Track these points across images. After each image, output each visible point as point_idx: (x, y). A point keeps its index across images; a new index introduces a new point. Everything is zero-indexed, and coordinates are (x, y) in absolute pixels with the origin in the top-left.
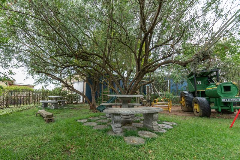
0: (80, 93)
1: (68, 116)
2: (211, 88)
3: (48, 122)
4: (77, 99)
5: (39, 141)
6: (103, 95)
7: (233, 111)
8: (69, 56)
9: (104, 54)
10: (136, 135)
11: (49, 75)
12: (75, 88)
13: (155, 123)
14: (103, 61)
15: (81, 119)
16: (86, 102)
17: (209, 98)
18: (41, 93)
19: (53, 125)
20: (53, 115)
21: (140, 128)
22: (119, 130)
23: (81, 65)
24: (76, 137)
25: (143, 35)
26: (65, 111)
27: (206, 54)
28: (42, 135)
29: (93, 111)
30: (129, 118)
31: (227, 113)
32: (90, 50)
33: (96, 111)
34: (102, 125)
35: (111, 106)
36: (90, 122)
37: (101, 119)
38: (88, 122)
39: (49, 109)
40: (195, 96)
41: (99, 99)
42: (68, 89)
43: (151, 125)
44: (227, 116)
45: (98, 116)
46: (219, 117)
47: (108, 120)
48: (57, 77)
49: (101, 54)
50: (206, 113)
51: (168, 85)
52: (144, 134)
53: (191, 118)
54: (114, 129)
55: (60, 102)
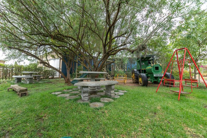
0: (56, 70)
1: (43, 90)
2: (149, 67)
3: (22, 96)
4: (53, 75)
5: (11, 113)
6: (77, 71)
7: (159, 82)
8: (44, 35)
9: (78, 38)
10: (99, 101)
11: (23, 51)
12: (51, 64)
13: (113, 92)
14: (77, 43)
15: (55, 92)
16: (62, 77)
17: (148, 74)
18: (14, 69)
19: (26, 99)
20: (27, 89)
21: (103, 96)
22: (86, 99)
23: (57, 45)
24: (50, 107)
25: (108, 27)
26: (41, 85)
27: (144, 46)
28: (15, 108)
29: (68, 85)
30: (96, 89)
31: (157, 83)
32: (65, 33)
33: (70, 84)
34: (74, 95)
35: (82, 80)
36: (64, 93)
37: (74, 91)
38: (62, 93)
39: (23, 84)
40: (140, 73)
41: (74, 74)
42: (44, 65)
43: (109, 93)
44: (156, 85)
45: (71, 89)
46: (152, 86)
47: (79, 91)
48: (32, 53)
49: (75, 37)
50: (145, 84)
51: (126, 65)
52: (104, 100)
53: (137, 87)
54: (83, 98)
55: (35, 77)
